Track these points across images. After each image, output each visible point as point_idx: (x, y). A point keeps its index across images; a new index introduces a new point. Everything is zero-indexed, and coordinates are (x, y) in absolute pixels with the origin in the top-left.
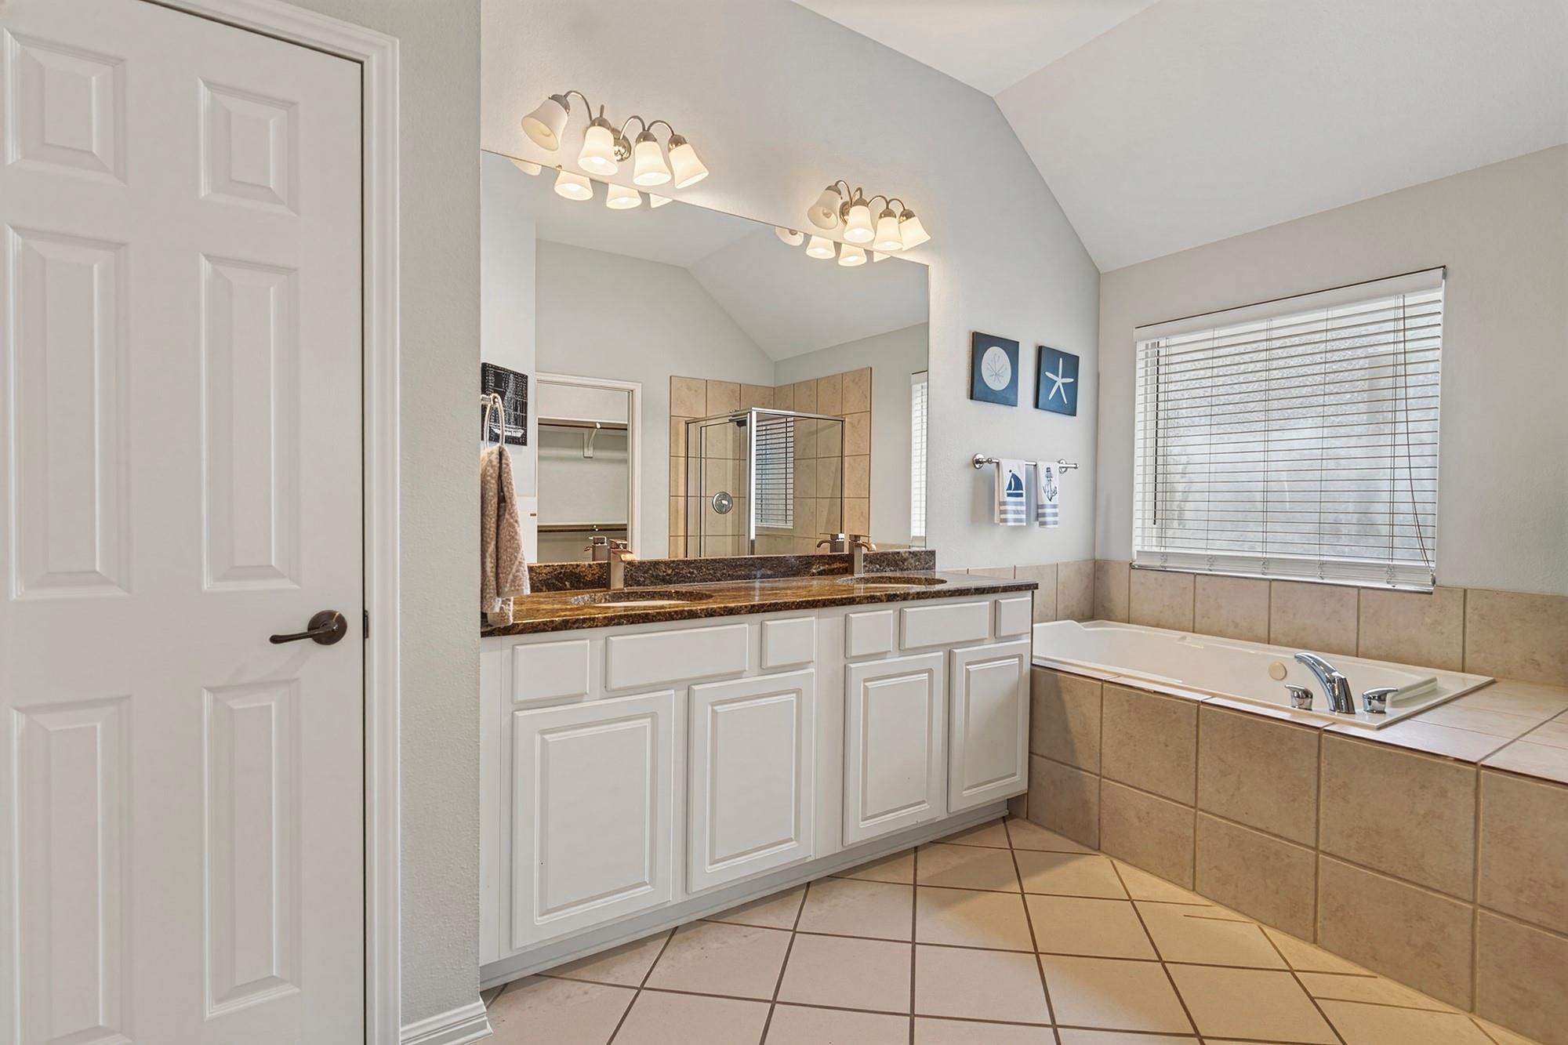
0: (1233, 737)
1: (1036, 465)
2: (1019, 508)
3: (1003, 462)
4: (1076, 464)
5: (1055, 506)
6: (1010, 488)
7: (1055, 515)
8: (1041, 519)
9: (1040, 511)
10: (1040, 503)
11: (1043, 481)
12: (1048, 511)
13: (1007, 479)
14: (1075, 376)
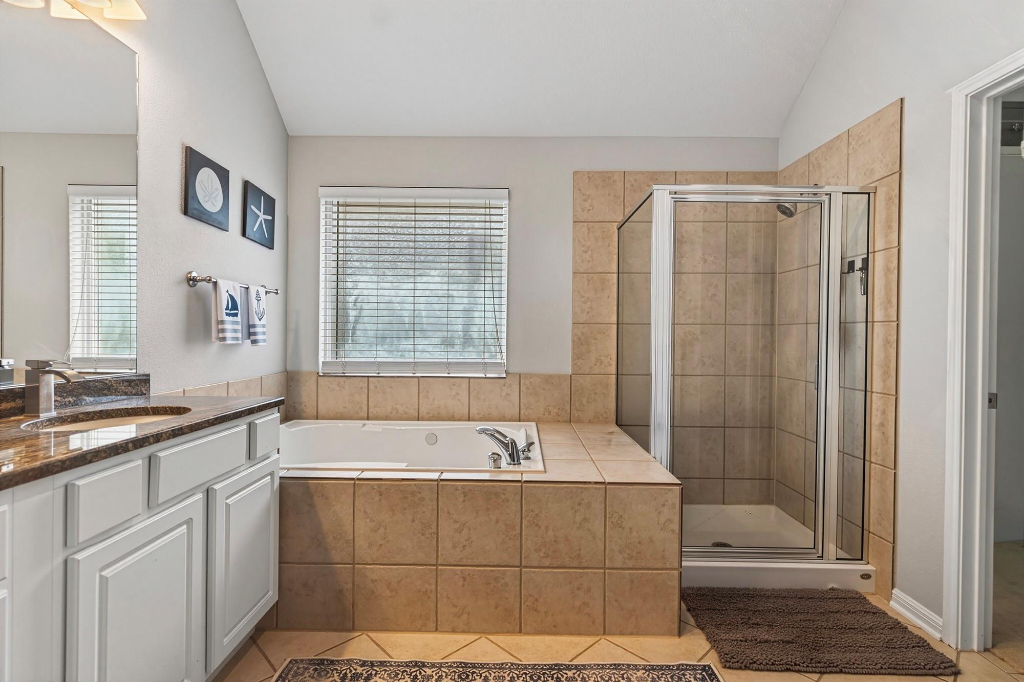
0: (464, 501)
1: (248, 288)
2: (236, 327)
3: (221, 283)
4: (276, 290)
5: (264, 326)
6: (227, 309)
7: (264, 333)
8: (252, 338)
9: (252, 330)
10: (250, 324)
11: (254, 302)
12: (258, 330)
13: (224, 300)
14: (273, 214)
